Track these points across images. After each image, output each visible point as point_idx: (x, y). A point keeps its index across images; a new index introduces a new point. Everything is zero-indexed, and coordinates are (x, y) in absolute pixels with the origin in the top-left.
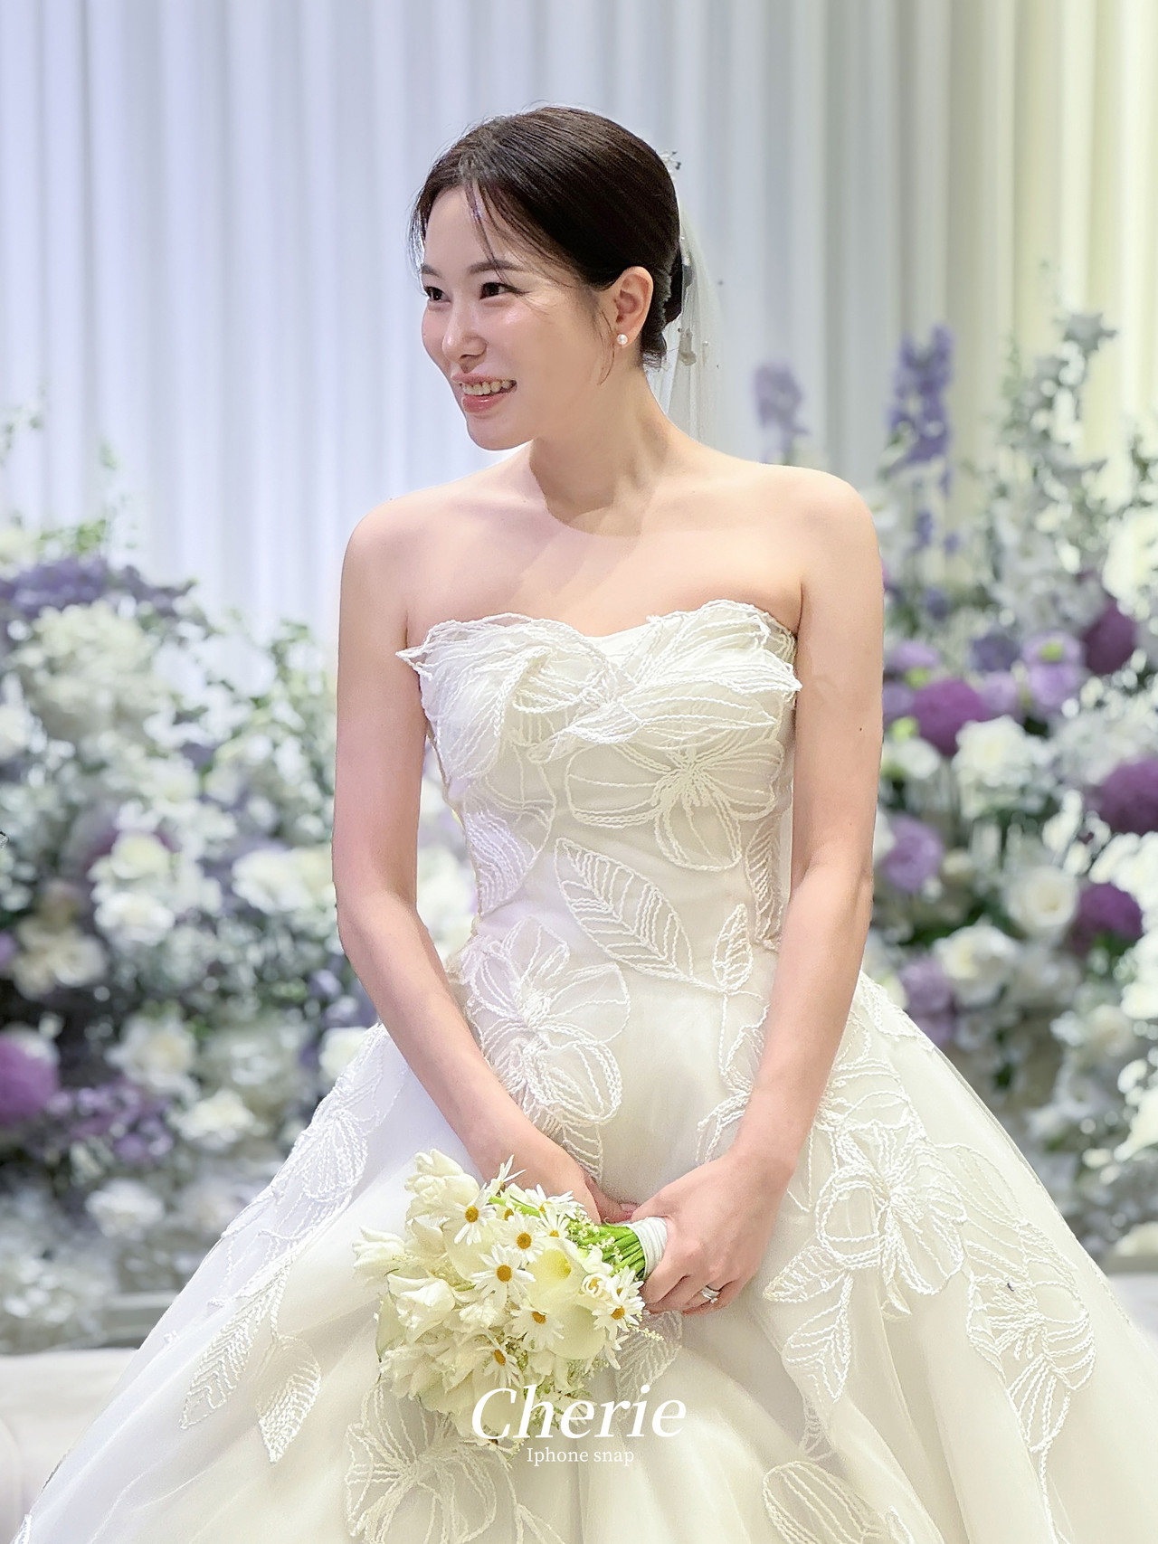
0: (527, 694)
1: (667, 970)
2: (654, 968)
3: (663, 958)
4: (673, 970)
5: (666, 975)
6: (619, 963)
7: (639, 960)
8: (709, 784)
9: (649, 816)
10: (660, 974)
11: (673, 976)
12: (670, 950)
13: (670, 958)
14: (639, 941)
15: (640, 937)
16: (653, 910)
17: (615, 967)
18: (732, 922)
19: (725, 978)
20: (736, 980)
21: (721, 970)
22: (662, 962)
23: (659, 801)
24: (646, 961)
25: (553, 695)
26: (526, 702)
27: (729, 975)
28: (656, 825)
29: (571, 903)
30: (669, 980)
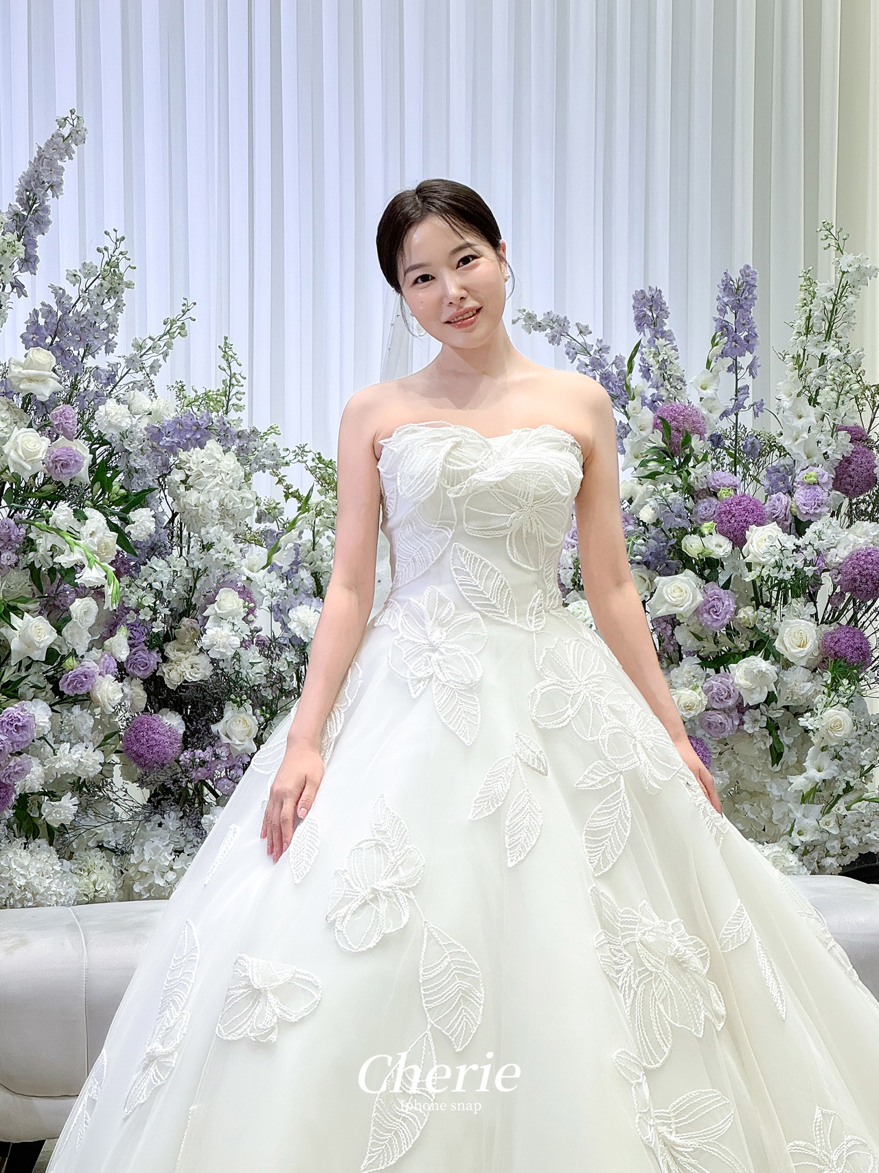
0: (451, 460)
1: (505, 618)
2: (498, 616)
3: (503, 612)
4: (507, 618)
5: (504, 621)
6: (480, 612)
7: (490, 611)
8: (538, 519)
9: (504, 532)
10: (500, 619)
11: (508, 622)
12: (506, 608)
13: (506, 612)
14: (491, 601)
15: (491, 599)
16: (500, 585)
17: (478, 615)
18: (537, 597)
19: (533, 624)
20: (539, 626)
21: (531, 621)
22: (502, 614)
23: (511, 525)
24: (493, 612)
25: (464, 462)
26: (450, 463)
27: (535, 623)
28: (508, 537)
29: (457, 578)
30: (506, 624)
